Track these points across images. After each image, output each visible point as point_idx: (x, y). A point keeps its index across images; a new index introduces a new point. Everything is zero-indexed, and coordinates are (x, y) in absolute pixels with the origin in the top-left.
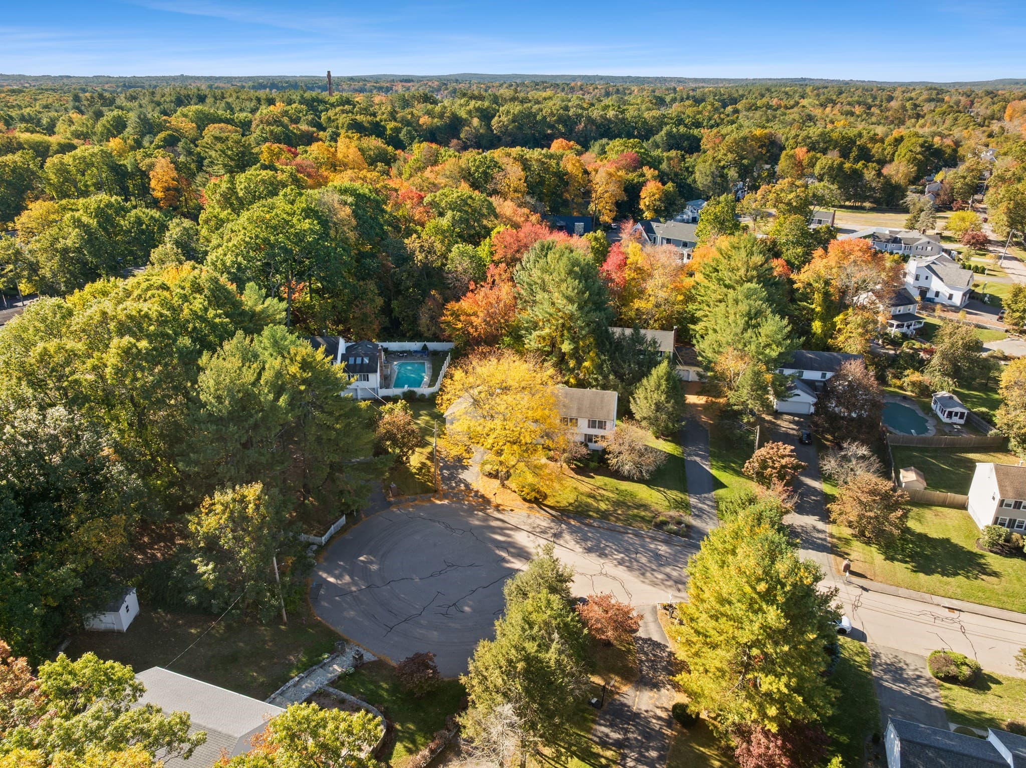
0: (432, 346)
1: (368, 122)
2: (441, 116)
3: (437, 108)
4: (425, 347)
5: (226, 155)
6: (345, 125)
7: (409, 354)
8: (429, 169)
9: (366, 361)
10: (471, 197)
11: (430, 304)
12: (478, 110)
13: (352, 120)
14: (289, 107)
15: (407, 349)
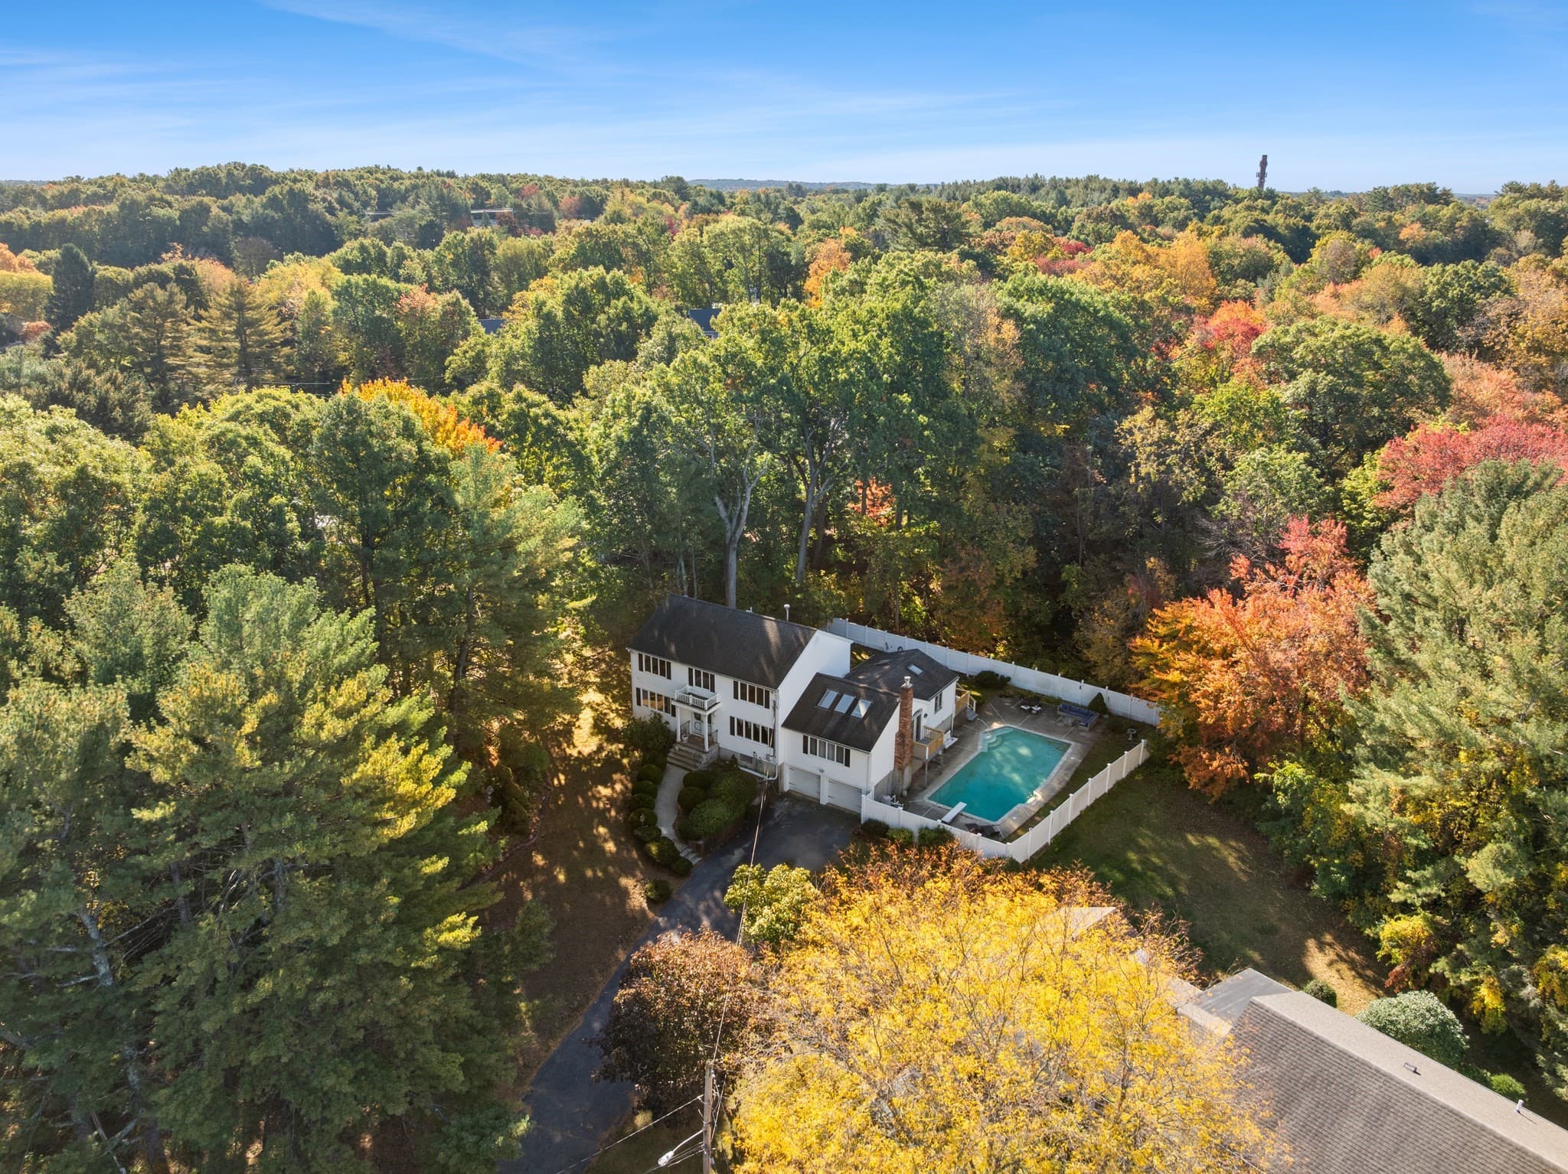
0: (1120, 702)
1: (1288, 227)
2: (1450, 228)
3: (1445, 211)
4: (1098, 703)
5: (914, 233)
6: (1240, 230)
7: (1049, 707)
8: (1330, 288)
9: (862, 709)
10: (1378, 342)
11: (1133, 591)
12: (1532, 214)
13: (1256, 221)
14: (1159, 201)
15: (1048, 692)
